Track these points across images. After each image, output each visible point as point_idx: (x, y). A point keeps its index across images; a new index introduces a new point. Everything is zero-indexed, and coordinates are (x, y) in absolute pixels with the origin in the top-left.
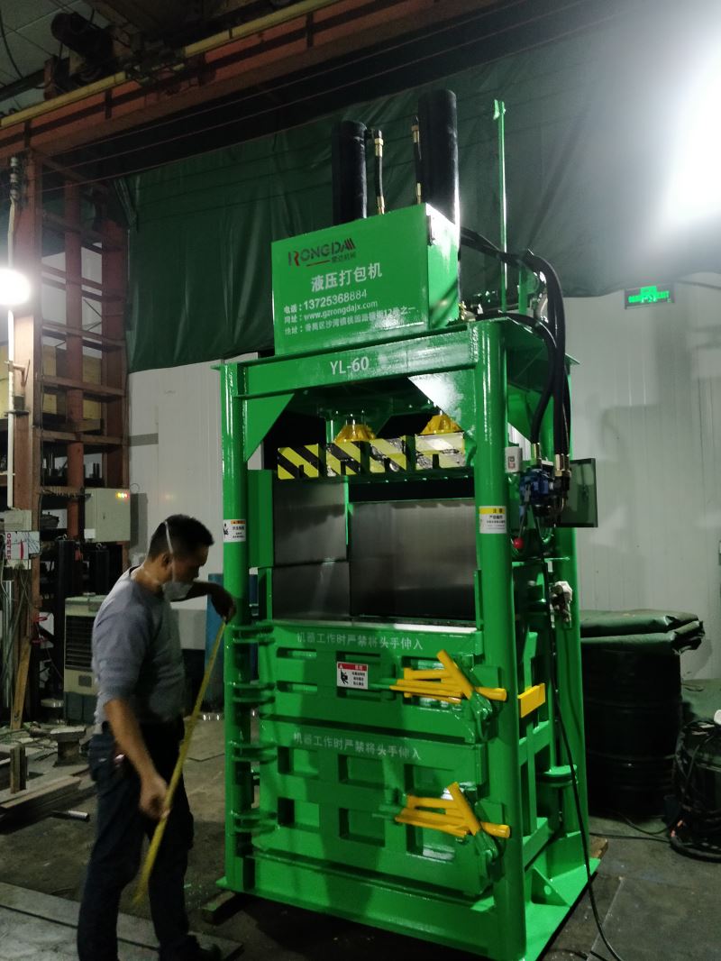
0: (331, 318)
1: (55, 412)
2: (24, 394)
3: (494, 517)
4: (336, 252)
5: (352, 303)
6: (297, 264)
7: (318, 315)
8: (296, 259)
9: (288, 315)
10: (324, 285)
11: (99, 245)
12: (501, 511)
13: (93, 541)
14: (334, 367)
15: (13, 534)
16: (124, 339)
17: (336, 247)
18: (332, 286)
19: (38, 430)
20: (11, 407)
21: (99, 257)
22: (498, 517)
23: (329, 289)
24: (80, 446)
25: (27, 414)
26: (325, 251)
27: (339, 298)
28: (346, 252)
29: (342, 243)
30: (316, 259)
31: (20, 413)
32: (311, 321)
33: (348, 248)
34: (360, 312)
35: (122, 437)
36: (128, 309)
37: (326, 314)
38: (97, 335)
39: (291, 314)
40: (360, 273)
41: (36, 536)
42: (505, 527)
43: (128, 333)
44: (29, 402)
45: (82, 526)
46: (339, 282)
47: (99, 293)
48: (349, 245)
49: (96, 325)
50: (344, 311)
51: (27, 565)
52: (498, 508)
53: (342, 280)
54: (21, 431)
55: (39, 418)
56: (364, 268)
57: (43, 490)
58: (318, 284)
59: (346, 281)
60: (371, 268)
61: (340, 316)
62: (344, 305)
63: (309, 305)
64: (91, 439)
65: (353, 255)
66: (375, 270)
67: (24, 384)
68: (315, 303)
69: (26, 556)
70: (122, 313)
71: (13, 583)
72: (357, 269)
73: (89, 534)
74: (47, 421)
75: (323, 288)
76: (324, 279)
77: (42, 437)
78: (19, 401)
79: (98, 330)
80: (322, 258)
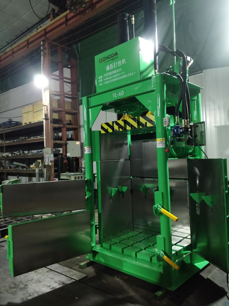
0: (112, 79)
1: (58, 118)
2: (47, 113)
3: (160, 142)
4: (113, 57)
5: (117, 73)
6: (102, 62)
7: (108, 78)
8: (101, 61)
9: (100, 79)
10: (109, 68)
11: (69, 66)
12: (163, 140)
13: (69, 157)
14: (114, 95)
15: (46, 155)
16: (77, 95)
17: (113, 56)
18: (112, 68)
19: (52, 124)
20: (44, 117)
21: (69, 70)
22: (162, 142)
23: (111, 69)
24: (65, 128)
25: (48, 119)
26: (109, 57)
27: (114, 72)
28: (115, 56)
29: (114, 54)
30: (107, 60)
31: (46, 119)
32: (106, 81)
33: (116, 55)
34: (120, 76)
35: (78, 126)
36: (78, 85)
37: (110, 78)
38: (70, 94)
39: (101, 79)
40: (119, 63)
41: (52, 155)
42: (164, 145)
43: (78, 93)
44: (49, 115)
45: (66, 152)
46: (113, 67)
47: (70, 81)
48: (116, 54)
49: (70, 91)
50: (115, 76)
51: (50, 164)
52: (162, 139)
53: (114, 66)
54: (47, 124)
55: (52, 120)
56: (121, 61)
57: (54, 142)
58: (108, 68)
59: (115, 66)
60: (123, 61)
61: (114, 78)
62: (115, 74)
63: (105, 75)
64: (68, 126)
65: (117, 57)
66: (124, 61)
67: (47, 110)
68: (107, 74)
69: (50, 161)
70: (76, 87)
71: (46, 169)
72: (119, 61)
73: (68, 155)
74: (55, 121)
75: (109, 69)
76: (109, 66)
77: (53, 126)
78: (46, 115)
79: (70, 93)
80: (109, 59)
